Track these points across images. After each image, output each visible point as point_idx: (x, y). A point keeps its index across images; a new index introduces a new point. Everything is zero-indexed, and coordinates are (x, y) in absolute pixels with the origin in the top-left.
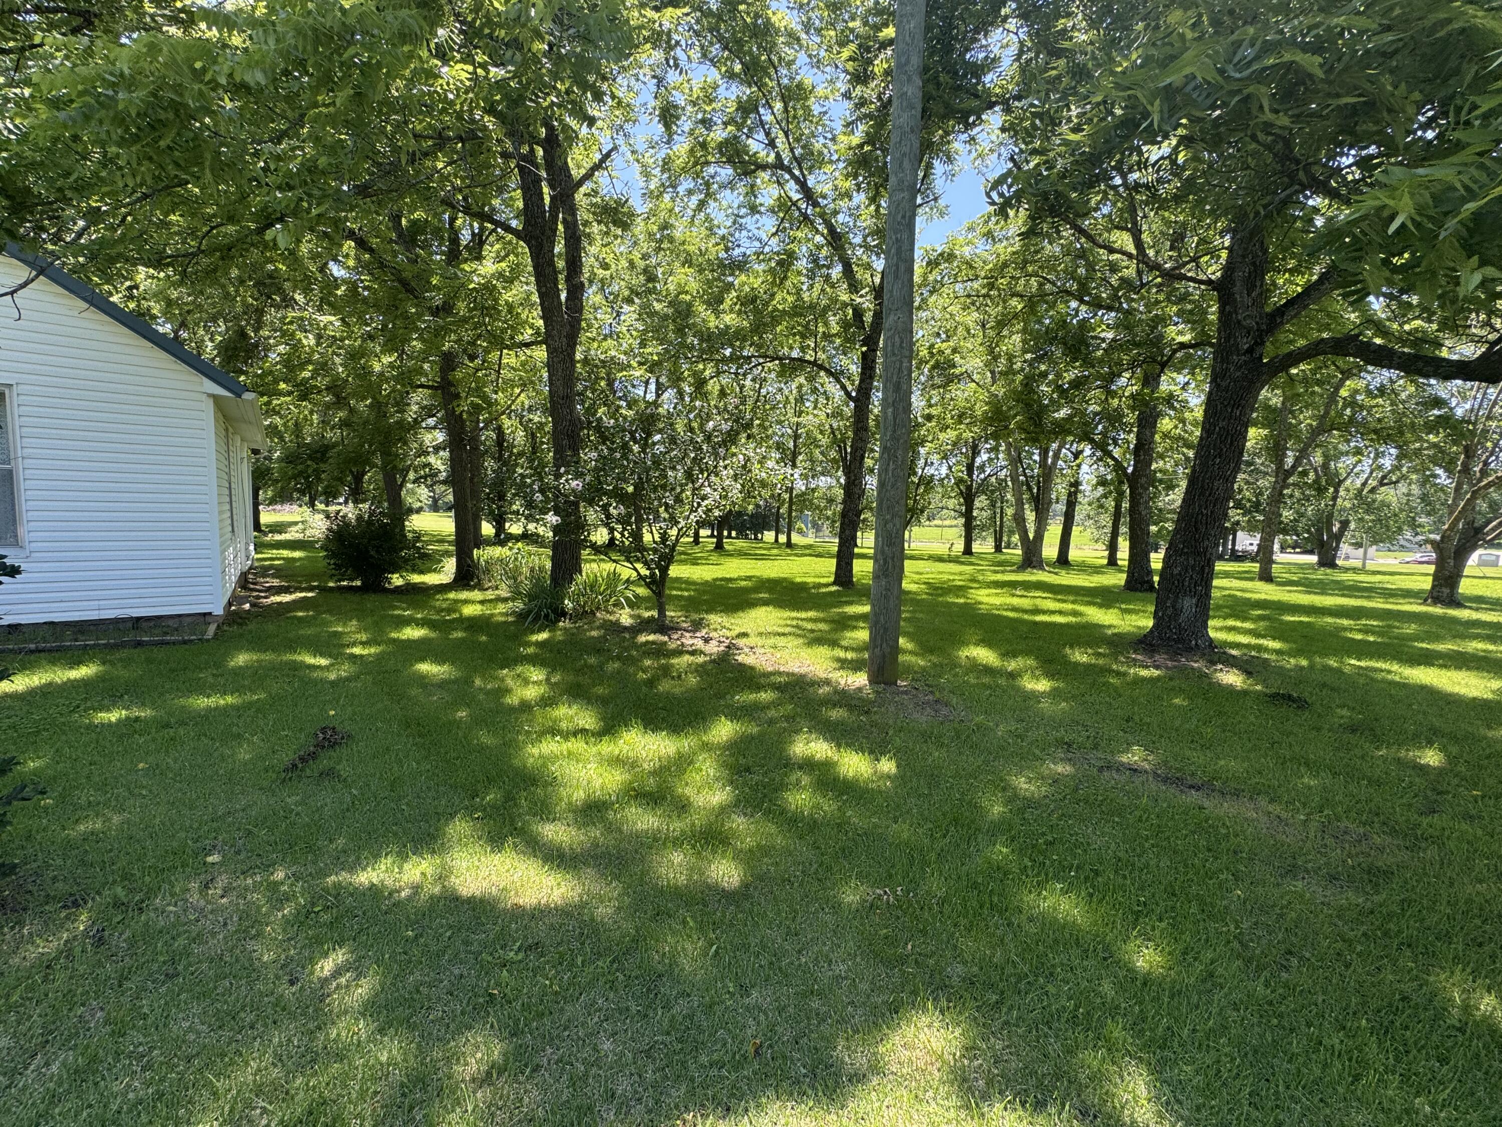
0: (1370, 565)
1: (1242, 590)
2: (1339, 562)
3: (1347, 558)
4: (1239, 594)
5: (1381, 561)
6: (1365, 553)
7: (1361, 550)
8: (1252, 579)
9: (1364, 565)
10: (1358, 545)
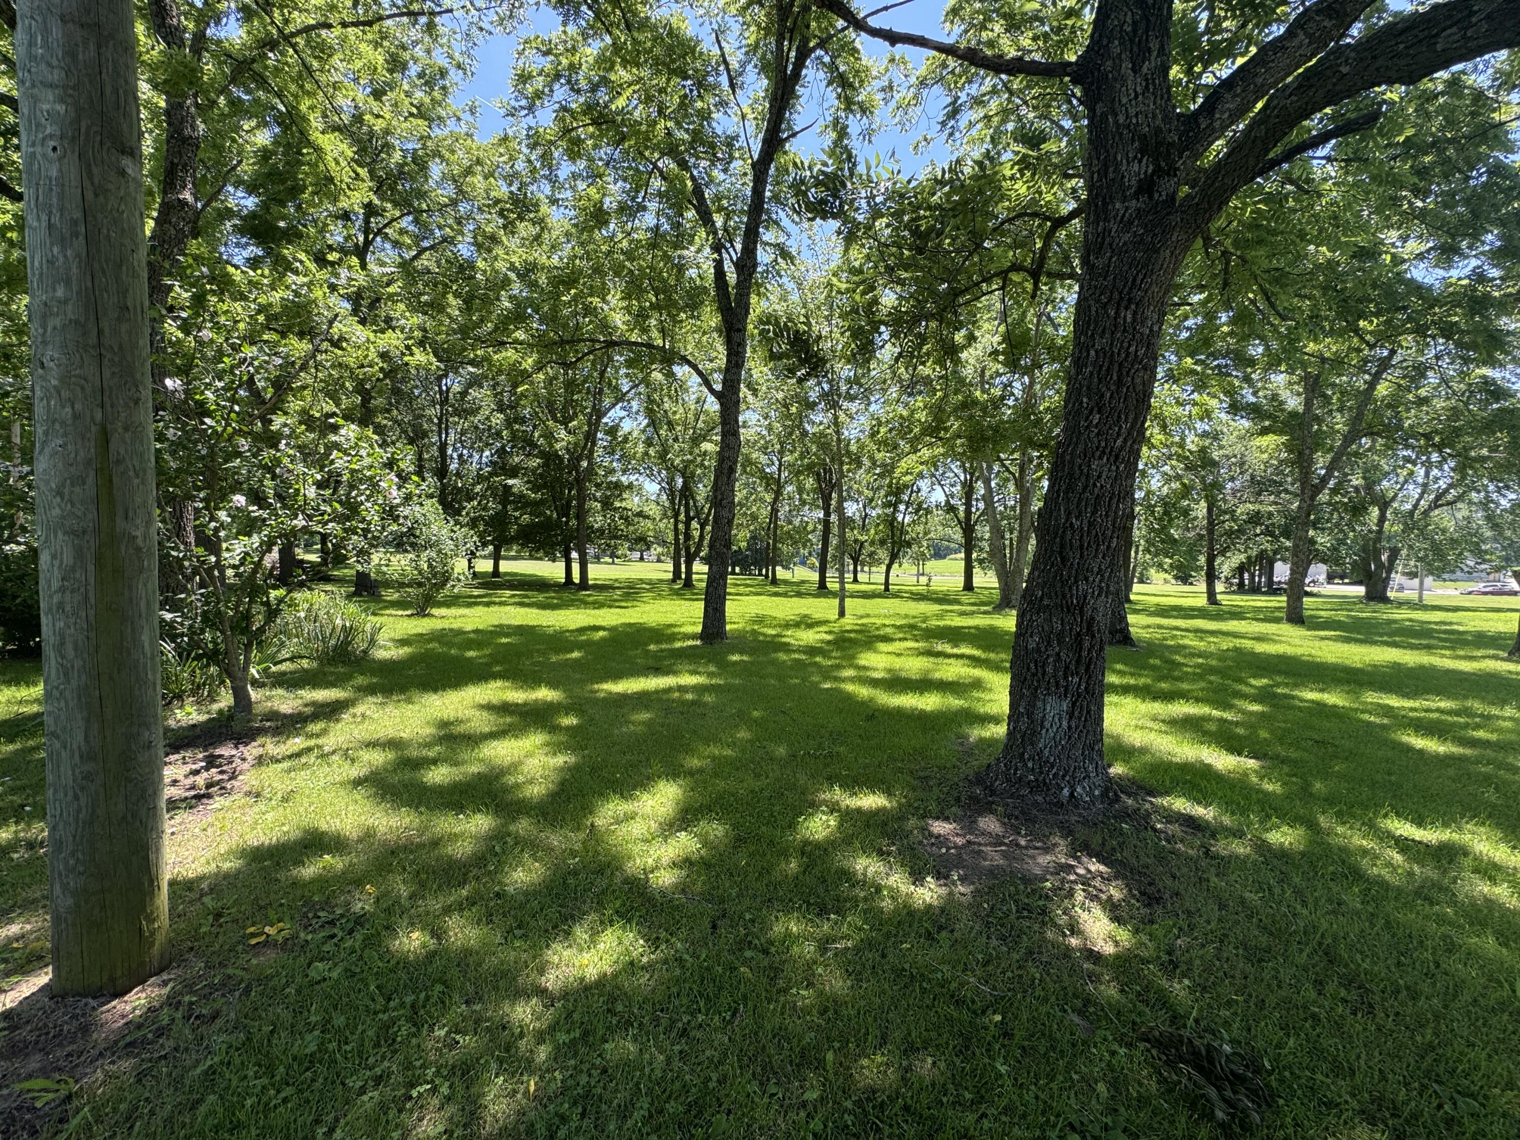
0: (1429, 598)
1: (1260, 638)
2: (1391, 594)
3: (1401, 588)
4: (1248, 644)
5: (1440, 592)
6: (1422, 583)
7: (1416, 581)
8: (1277, 620)
9: (1421, 597)
10: (1412, 575)
